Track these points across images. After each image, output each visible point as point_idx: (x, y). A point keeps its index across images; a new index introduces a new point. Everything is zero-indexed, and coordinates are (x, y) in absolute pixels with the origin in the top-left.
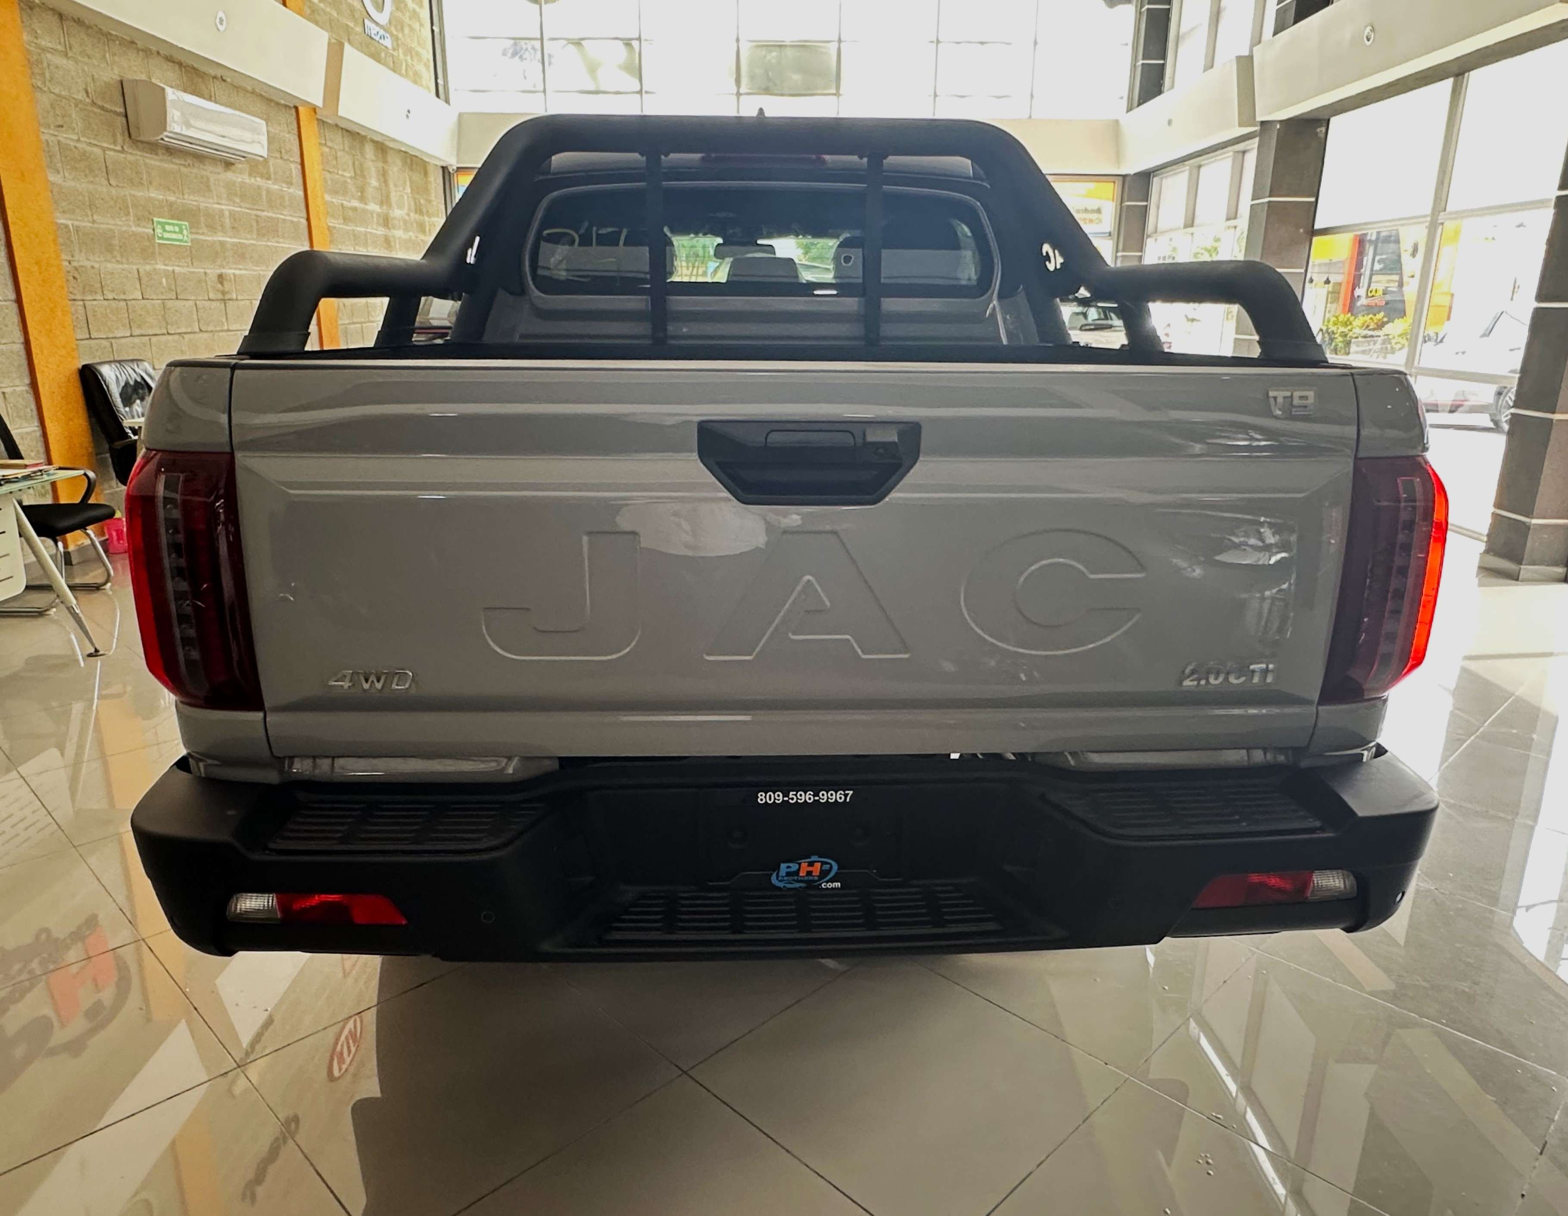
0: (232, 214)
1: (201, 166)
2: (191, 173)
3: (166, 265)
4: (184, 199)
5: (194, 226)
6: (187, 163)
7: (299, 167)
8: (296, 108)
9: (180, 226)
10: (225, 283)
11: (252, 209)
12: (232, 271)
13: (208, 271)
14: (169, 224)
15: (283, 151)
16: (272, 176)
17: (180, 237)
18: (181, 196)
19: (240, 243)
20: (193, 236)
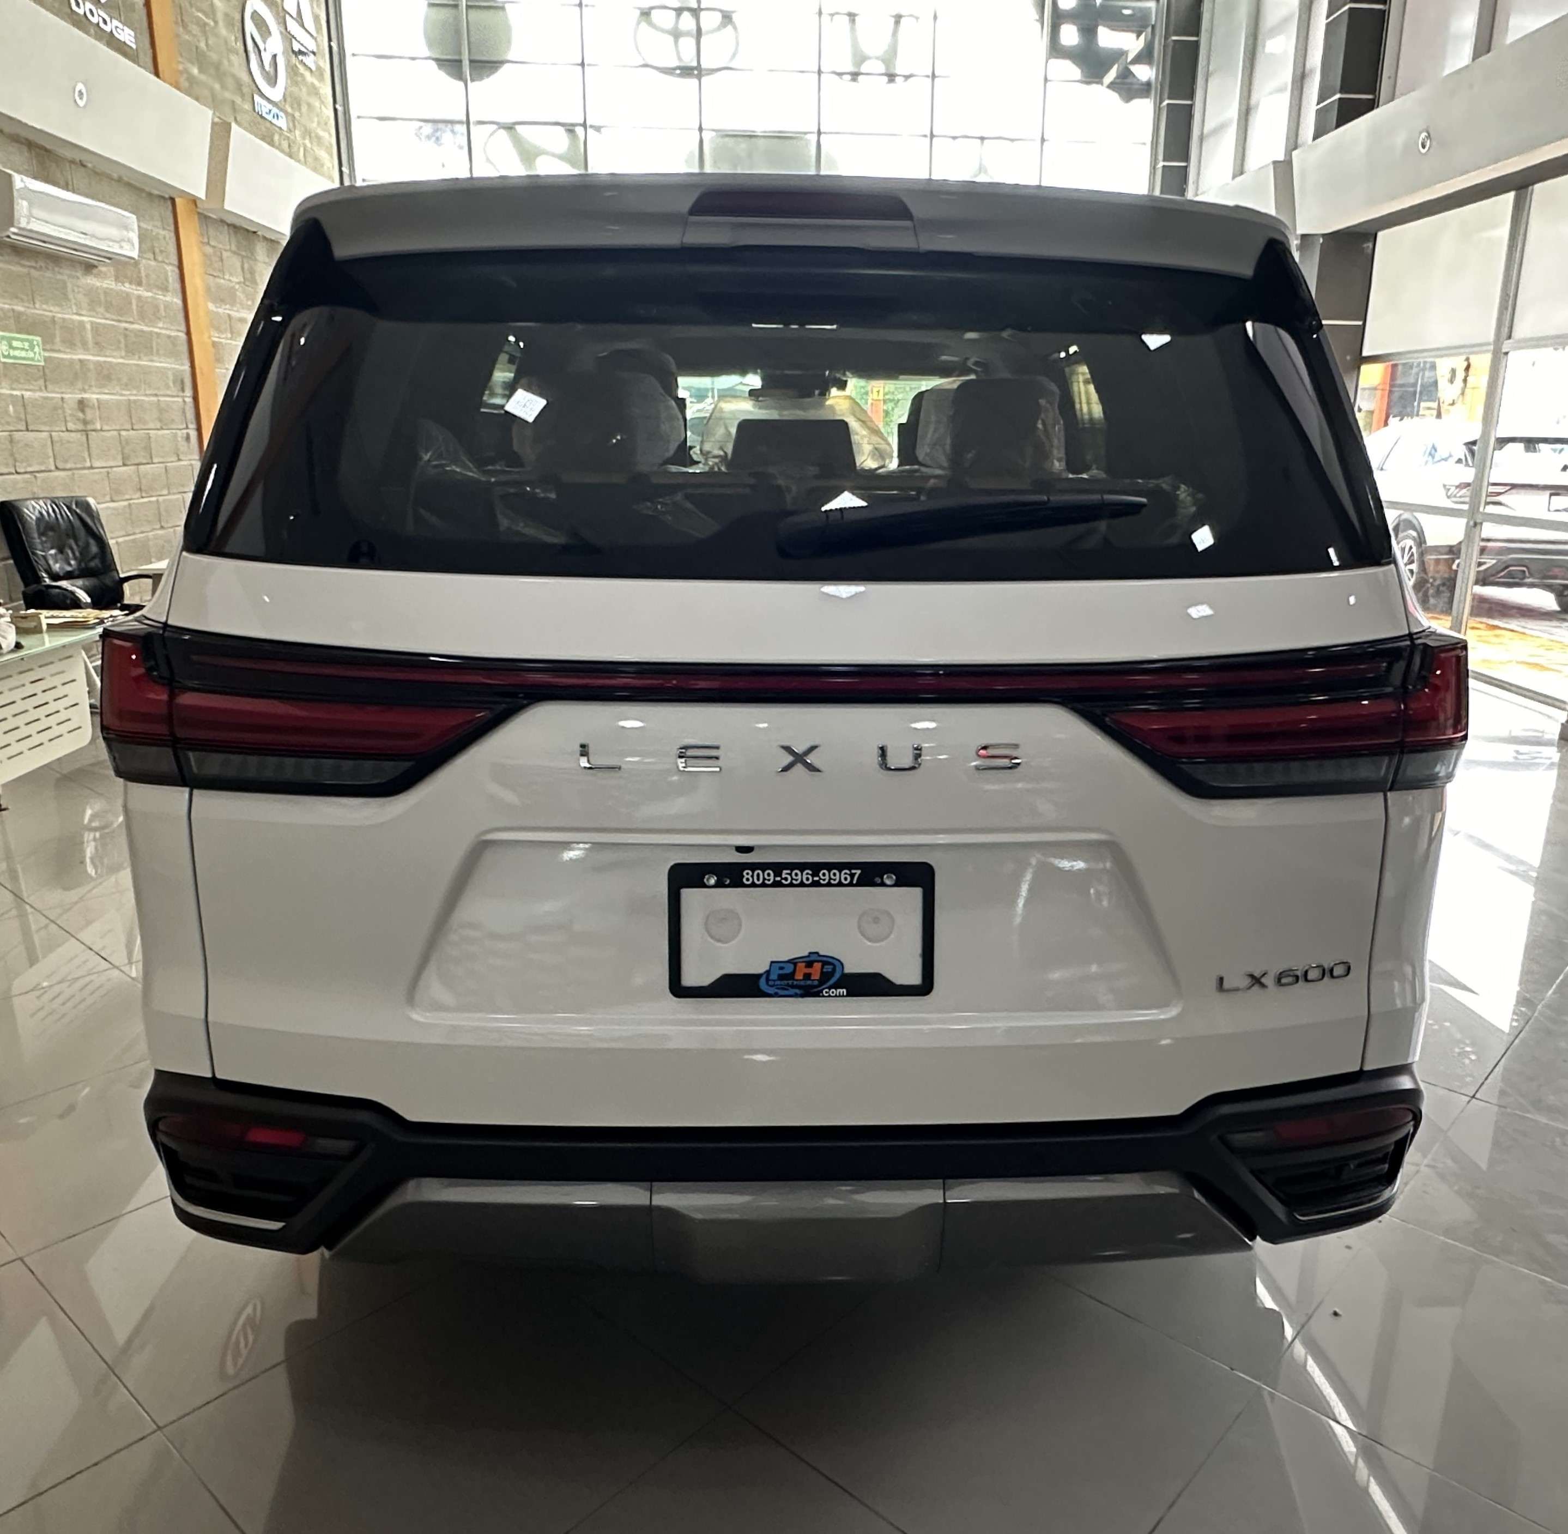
0: (96, 328)
1: (56, 269)
2: (44, 277)
3: (14, 389)
4: (35, 308)
5: (48, 341)
6: (39, 266)
7: (177, 271)
8: (173, 200)
9: (30, 342)
10: (87, 410)
11: (119, 321)
12: (95, 396)
13: (64, 396)
14: (17, 339)
15: (157, 250)
16: (144, 281)
17: (31, 355)
18: (31, 306)
19: (105, 362)
20: (47, 354)
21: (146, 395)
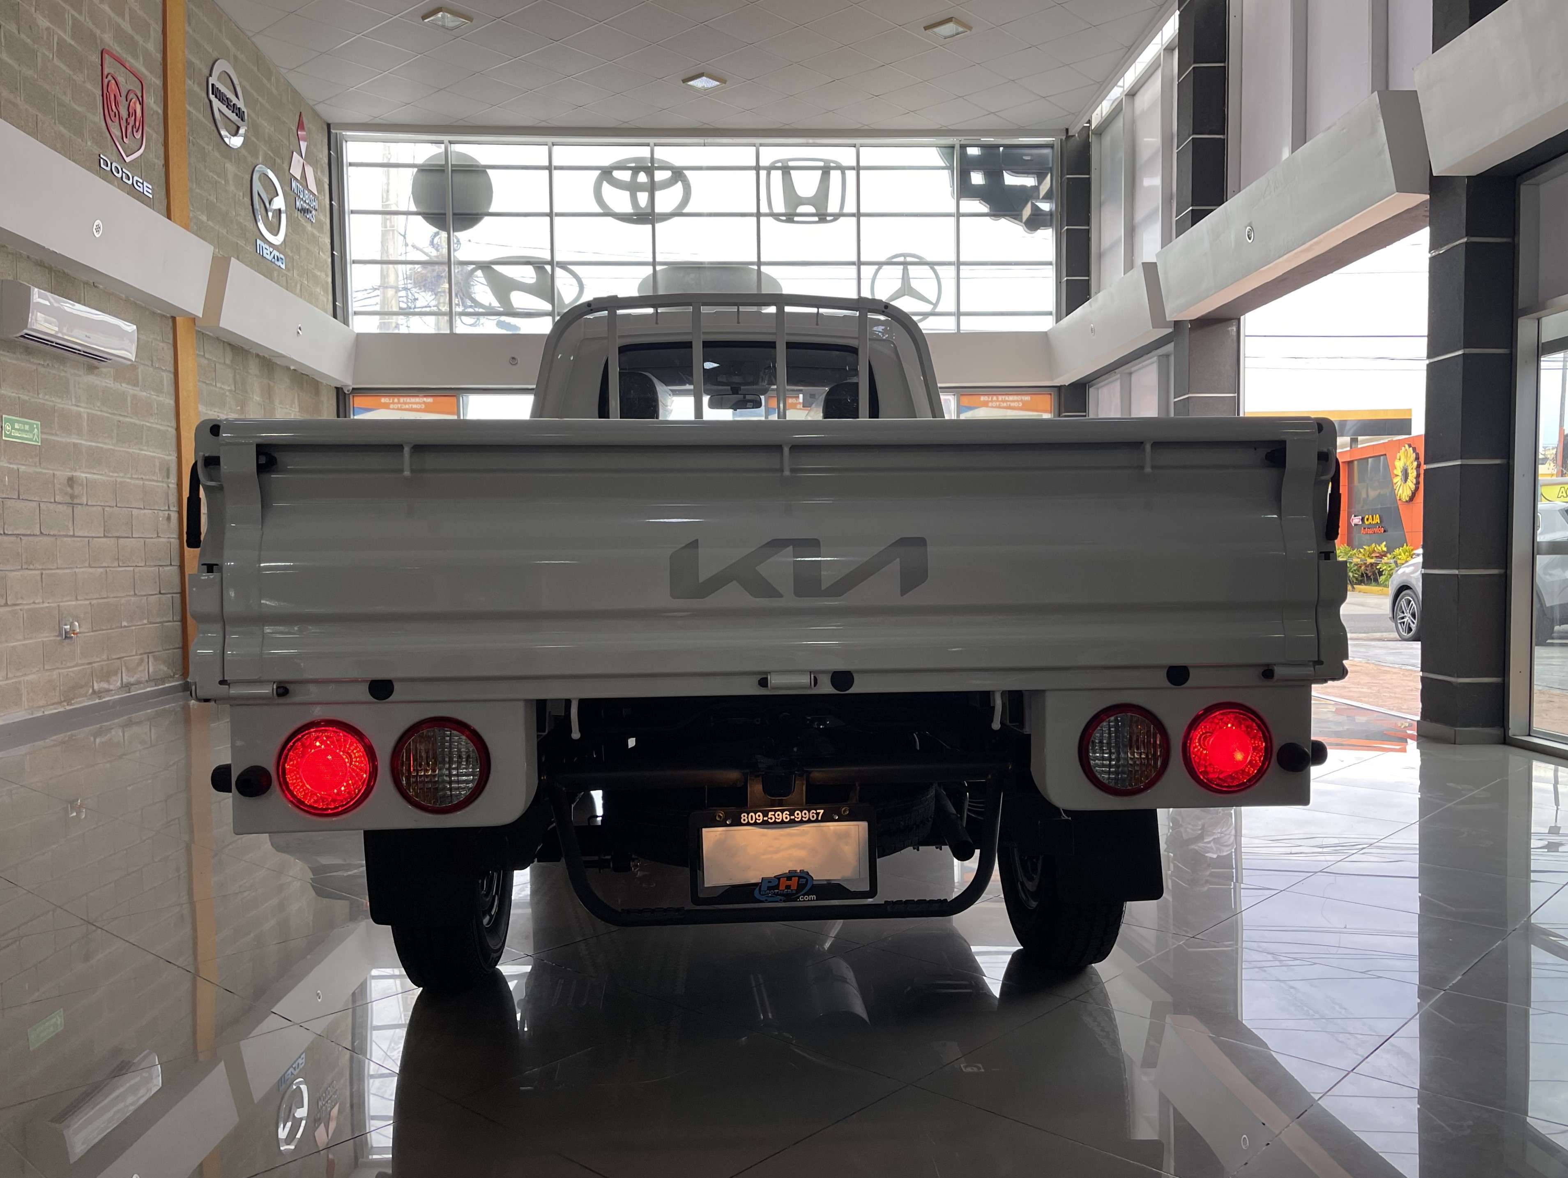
0: (92, 418)
2: (49, 373)
3: (11, 463)
4: (39, 398)
5: (46, 426)
6: (46, 364)
7: (172, 376)
8: (174, 319)
9: (31, 425)
10: (75, 486)
11: (114, 414)
12: (84, 475)
13: (55, 473)
14: (18, 422)
15: (155, 358)
16: (140, 384)
17: (29, 436)
18: (36, 396)
19: (97, 447)
20: (44, 436)
21: (132, 478)
